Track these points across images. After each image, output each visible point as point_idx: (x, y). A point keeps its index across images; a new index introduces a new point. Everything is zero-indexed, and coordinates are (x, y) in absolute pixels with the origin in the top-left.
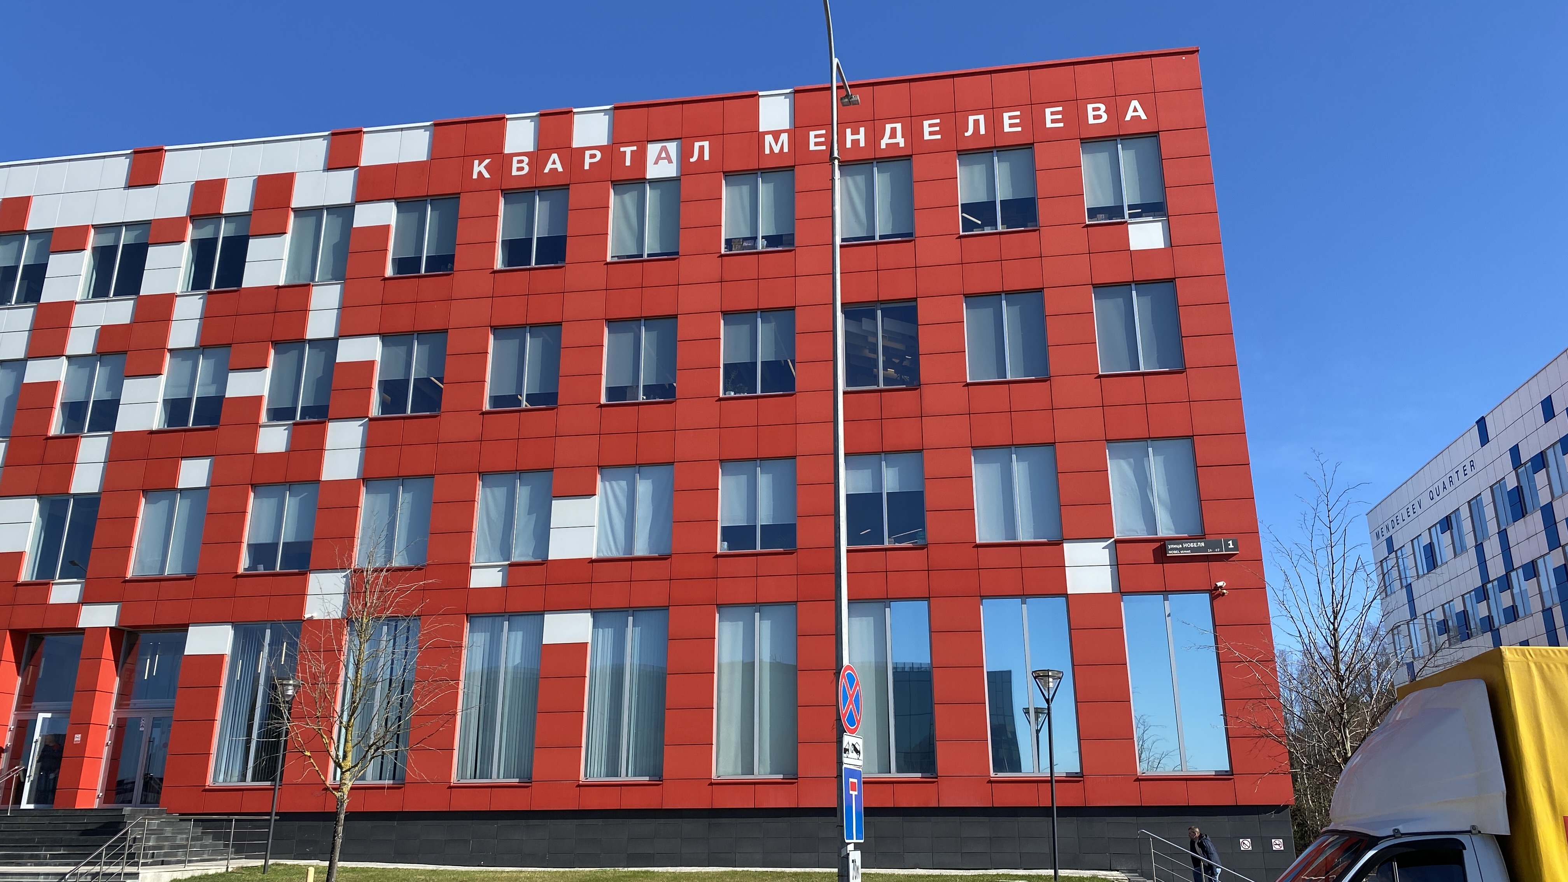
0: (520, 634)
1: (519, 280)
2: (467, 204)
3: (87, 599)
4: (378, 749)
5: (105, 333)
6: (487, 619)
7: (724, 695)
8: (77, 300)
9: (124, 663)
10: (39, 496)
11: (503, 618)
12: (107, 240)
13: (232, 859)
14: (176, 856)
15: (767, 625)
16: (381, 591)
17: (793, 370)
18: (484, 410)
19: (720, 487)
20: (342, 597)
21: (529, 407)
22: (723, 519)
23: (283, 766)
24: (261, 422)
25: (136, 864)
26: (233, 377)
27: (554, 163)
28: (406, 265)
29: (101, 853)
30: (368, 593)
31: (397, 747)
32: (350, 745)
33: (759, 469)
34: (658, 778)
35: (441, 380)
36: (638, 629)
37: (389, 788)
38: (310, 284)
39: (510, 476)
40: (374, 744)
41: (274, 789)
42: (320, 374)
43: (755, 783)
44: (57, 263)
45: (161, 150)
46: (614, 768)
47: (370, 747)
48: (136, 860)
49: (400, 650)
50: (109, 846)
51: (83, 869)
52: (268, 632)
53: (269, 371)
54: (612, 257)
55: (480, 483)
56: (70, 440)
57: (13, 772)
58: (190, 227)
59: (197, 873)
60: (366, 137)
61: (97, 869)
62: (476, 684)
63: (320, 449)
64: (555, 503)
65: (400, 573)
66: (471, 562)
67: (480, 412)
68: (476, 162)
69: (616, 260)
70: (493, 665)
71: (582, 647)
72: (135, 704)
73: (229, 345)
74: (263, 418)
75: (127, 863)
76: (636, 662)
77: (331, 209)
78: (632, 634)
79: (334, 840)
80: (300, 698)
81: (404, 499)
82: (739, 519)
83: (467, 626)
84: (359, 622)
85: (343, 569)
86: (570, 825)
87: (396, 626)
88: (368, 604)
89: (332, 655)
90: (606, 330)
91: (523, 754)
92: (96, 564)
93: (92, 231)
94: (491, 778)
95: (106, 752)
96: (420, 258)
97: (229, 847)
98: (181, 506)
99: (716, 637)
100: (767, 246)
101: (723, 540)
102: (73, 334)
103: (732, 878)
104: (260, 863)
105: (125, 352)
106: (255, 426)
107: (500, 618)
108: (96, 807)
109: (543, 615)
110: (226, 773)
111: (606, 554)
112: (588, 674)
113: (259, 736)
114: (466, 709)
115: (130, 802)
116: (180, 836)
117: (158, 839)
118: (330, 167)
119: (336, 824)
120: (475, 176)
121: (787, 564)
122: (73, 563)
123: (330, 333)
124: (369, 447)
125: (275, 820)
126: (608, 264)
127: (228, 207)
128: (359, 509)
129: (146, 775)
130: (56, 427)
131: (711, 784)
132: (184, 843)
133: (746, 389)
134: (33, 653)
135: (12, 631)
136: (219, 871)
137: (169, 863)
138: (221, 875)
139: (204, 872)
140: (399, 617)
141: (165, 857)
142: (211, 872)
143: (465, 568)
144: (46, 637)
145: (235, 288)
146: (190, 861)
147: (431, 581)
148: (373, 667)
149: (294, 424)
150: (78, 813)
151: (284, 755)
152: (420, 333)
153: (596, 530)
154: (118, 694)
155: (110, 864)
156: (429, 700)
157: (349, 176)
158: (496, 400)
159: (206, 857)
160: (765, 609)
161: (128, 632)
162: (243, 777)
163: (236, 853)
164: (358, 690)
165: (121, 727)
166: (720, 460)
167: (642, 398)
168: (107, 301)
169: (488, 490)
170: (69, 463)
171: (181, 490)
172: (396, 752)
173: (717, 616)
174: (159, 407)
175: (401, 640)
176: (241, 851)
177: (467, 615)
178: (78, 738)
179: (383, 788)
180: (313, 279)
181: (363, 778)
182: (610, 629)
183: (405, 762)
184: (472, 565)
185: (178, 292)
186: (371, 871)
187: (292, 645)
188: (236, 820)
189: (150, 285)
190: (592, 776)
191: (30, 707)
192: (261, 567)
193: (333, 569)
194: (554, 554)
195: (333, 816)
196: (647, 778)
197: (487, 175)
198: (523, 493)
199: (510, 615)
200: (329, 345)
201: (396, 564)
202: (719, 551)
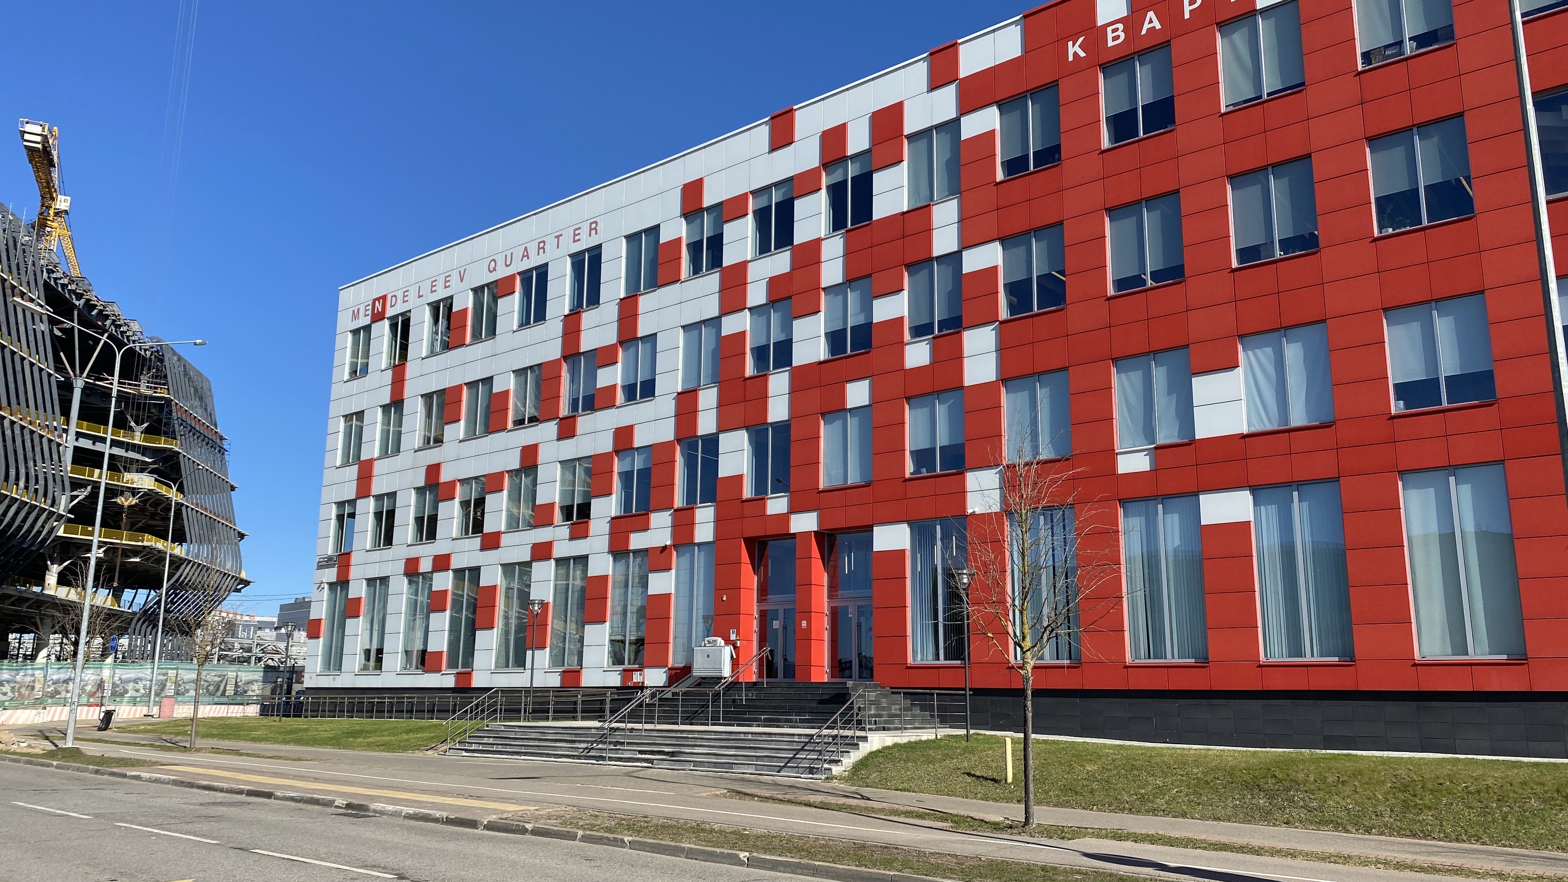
0: (1176, 517)
1: (1130, 153)
2: (1066, 90)
3: (795, 508)
4: (1053, 630)
5: (774, 283)
6: (1140, 503)
7: (1419, 570)
8: (749, 259)
9: (829, 560)
10: (747, 428)
11: (1156, 501)
12: (762, 202)
13: (938, 728)
14: (893, 724)
15: (1466, 490)
16: (1035, 483)
17: (1468, 189)
18: (1109, 295)
19: (1386, 339)
20: (998, 491)
21: (1155, 284)
22: (1394, 376)
23: (969, 648)
24: (905, 341)
25: (863, 729)
26: (877, 303)
27: (1151, 21)
28: (1015, 166)
29: (836, 720)
30: (1023, 485)
31: (1069, 628)
32: (1026, 627)
33: (1435, 313)
34: (1349, 658)
35: (1062, 273)
36: (1305, 505)
37: (1068, 667)
38: (930, 205)
39: (1143, 359)
40: (1048, 626)
41: (965, 668)
42: (950, 288)
43: (1471, 665)
44: (730, 230)
45: (791, 111)
46: (1296, 648)
47: (1046, 629)
48: (863, 725)
49: (1059, 538)
50: (841, 713)
51: (825, 732)
52: (938, 527)
53: (905, 293)
54: (1226, 106)
55: (1114, 370)
56: (762, 378)
57: (763, 651)
58: (824, 174)
59: (913, 739)
60: (961, 48)
61: (835, 732)
62: (1137, 567)
63: (958, 357)
64: (1195, 381)
65: (1050, 465)
66: (1116, 448)
67: (1105, 298)
68: (1070, 43)
69: (1231, 108)
70: (1153, 549)
71: (1245, 526)
72: (842, 595)
73: (870, 276)
74: (907, 336)
75: (857, 728)
76: (1308, 539)
77: (939, 127)
78: (1299, 509)
79: (1025, 714)
80: (976, 584)
81: (1042, 394)
82: (1416, 373)
83: (1121, 512)
84: (1018, 513)
85: (997, 465)
86: (1256, 705)
87: (1052, 515)
88: (1024, 497)
89: (998, 545)
90: (1229, 187)
91: (1196, 637)
92: (796, 479)
93: (751, 197)
94: (1166, 658)
95: (826, 635)
96: (1027, 156)
97: (934, 717)
98: (852, 423)
99: (1401, 507)
100: (1417, 48)
101: (1398, 399)
102: (750, 288)
103: (1454, 766)
104: (963, 732)
105: (790, 297)
106: (902, 344)
107: (1153, 501)
108: (826, 680)
109: (1198, 495)
110: (922, 654)
111: (1258, 428)
112: (1254, 553)
113: (944, 620)
114: (1131, 592)
115: (851, 677)
116: (894, 707)
117: (877, 709)
118: (934, 86)
119: (1025, 699)
120: (1071, 58)
121: (1486, 417)
122: (778, 480)
123: (954, 247)
124: (1002, 349)
125: (970, 695)
126: (1222, 115)
127: (851, 150)
128: (1002, 408)
129: (859, 654)
130: (750, 370)
131: (1415, 665)
132: (898, 712)
133: (1408, 221)
134: (762, 555)
135: (744, 538)
136: (930, 738)
137: (889, 729)
138: (931, 741)
139: (918, 738)
140: (1054, 506)
141: (885, 724)
142: (924, 738)
143: (1111, 455)
144: (770, 543)
145: (868, 222)
146: (905, 729)
147: (1079, 470)
148: (1037, 555)
149: (934, 338)
150: (814, 686)
151: (969, 637)
152: (1037, 230)
153: (1244, 404)
154: (829, 587)
155: (844, 728)
156: (1095, 584)
157: (950, 91)
158: (1120, 284)
159: (917, 725)
160: (1461, 472)
161: (828, 534)
162: (937, 657)
163: (941, 722)
164: (1027, 576)
165: (835, 615)
166: (1383, 309)
167: (1278, 254)
168: (770, 255)
169: (1123, 375)
170: (763, 397)
171: (850, 410)
172: (1069, 634)
173: (1400, 483)
174: (823, 339)
175: (1058, 529)
176: (945, 720)
177: (1119, 501)
178: (804, 624)
179: (1063, 667)
180: (932, 199)
181: (1042, 658)
182: (1273, 506)
183: (1079, 640)
184: (1117, 451)
185: (823, 236)
186: (1062, 744)
187: (962, 538)
188: (937, 694)
189: (801, 234)
190: (1273, 655)
191: (766, 600)
192: (924, 470)
193: (989, 467)
194: (1201, 433)
195: (1021, 692)
196: (1337, 659)
197: (1082, 54)
198: (1159, 375)
199: (1164, 498)
200: (954, 258)
201: (1043, 457)
202: (1393, 412)
